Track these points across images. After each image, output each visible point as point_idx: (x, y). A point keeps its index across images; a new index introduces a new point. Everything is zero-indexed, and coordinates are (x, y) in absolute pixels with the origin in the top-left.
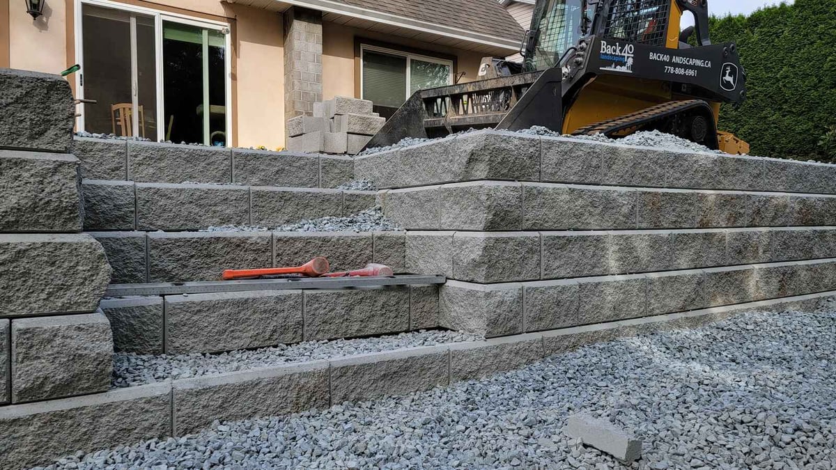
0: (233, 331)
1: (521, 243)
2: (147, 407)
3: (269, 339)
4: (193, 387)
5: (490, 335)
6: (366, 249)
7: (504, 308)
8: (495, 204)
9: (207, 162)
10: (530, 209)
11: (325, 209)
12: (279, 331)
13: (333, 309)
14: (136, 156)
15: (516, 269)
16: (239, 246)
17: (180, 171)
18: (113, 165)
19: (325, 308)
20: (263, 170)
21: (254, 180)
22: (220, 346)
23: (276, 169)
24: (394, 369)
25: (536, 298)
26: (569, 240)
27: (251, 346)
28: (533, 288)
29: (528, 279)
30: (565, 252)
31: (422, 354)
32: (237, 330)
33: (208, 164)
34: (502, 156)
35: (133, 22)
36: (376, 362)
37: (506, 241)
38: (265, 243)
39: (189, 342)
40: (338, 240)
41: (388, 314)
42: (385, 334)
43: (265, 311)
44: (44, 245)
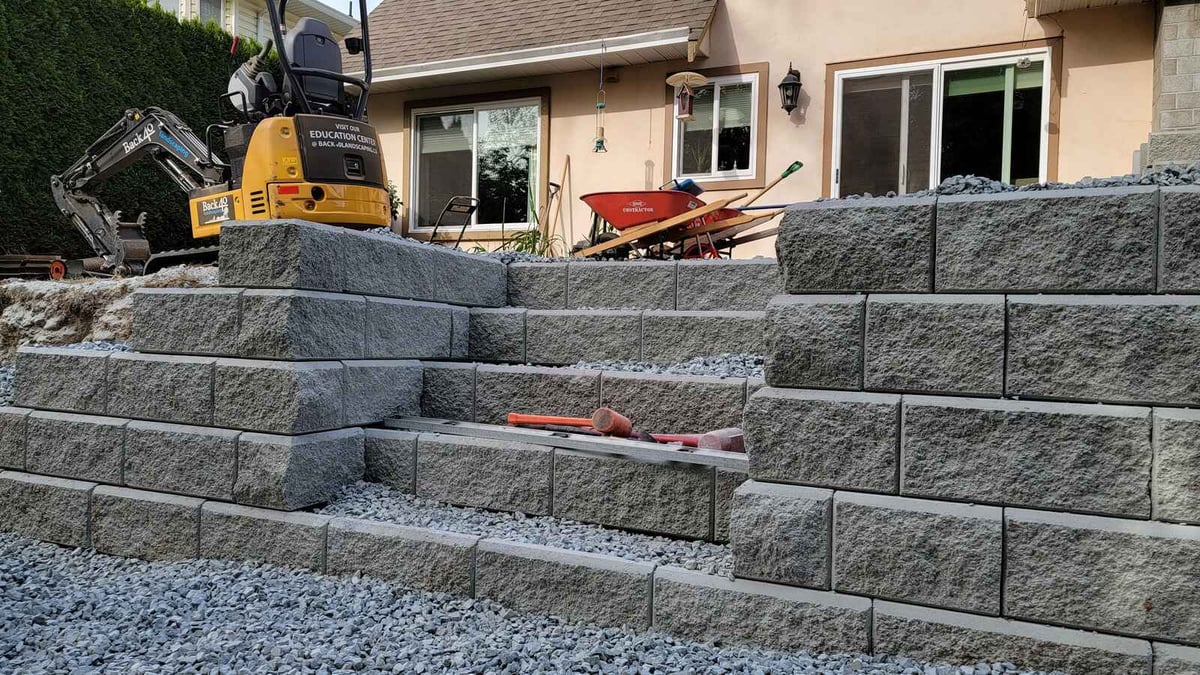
0: (475, 484)
1: (846, 415)
2: (306, 535)
3: (510, 503)
4: (342, 527)
5: (743, 573)
6: (731, 404)
7: (770, 530)
8: (778, 337)
9: (647, 280)
10: (884, 348)
11: (745, 342)
12: (521, 495)
13: (590, 482)
14: (575, 279)
15: (826, 463)
16: (561, 386)
17: (617, 293)
18: (553, 291)
19: (579, 478)
20: (715, 287)
21: (703, 301)
22: (462, 499)
23: (733, 284)
24: (557, 578)
25: (863, 528)
26: (992, 421)
27: (492, 506)
28: (859, 507)
29: (859, 487)
30: (982, 446)
31: (603, 567)
32: (480, 485)
33: (648, 284)
34: (817, 248)
35: (906, 85)
36: (531, 558)
37: (805, 408)
38: (589, 384)
39: (435, 487)
40: (687, 387)
41: (673, 505)
42: (664, 535)
43: (507, 467)
44: (263, 370)
